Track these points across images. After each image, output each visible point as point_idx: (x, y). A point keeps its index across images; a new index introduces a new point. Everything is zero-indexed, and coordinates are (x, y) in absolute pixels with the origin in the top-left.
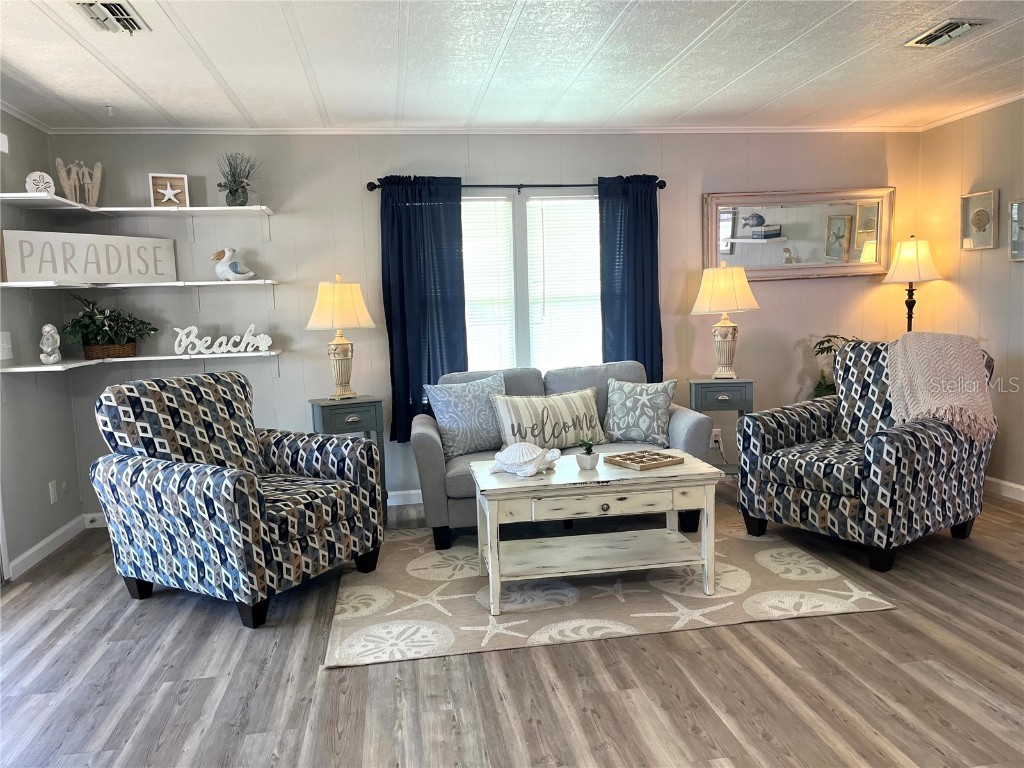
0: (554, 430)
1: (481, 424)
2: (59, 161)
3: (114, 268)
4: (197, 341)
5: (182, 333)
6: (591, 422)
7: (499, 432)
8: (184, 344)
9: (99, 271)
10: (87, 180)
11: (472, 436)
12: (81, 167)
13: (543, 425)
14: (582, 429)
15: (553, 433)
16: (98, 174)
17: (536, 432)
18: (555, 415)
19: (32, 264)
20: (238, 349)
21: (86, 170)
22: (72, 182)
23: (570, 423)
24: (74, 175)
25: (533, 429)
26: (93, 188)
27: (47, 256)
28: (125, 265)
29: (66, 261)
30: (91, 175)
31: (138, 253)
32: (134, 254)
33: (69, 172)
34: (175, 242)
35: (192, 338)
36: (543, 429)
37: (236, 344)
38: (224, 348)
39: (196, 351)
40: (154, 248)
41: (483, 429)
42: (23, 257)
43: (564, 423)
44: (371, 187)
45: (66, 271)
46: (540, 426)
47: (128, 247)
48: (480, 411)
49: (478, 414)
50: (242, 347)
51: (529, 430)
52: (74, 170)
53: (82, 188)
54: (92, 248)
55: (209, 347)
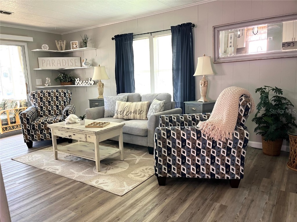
0: (127, 113)
1: (112, 109)
2: (56, 41)
3: (64, 64)
4: (79, 82)
5: (76, 80)
6: (140, 112)
7: (114, 112)
8: (77, 82)
9: (61, 66)
10: (62, 45)
11: (109, 112)
12: (61, 42)
13: (124, 111)
14: (136, 114)
15: (126, 114)
16: (65, 43)
17: (121, 113)
18: (129, 108)
19: (45, 64)
20: (87, 84)
21: (62, 42)
22: (59, 46)
23: (133, 112)
24: (59, 44)
25: (120, 112)
26: (64, 47)
27: (48, 63)
28: (67, 64)
29: (53, 64)
30: (63, 43)
31: (71, 61)
32: (69, 61)
33: (58, 43)
34: (80, 58)
35: (79, 81)
36: (123, 113)
37: (87, 83)
38: (85, 84)
39: (79, 84)
40: (75, 60)
41: (112, 110)
42: (43, 63)
43: (131, 111)
44: (113, 39)
45: (53, 66)
46: (123, 111)
47: (68, 60)
48: (112, 105)
49: (112, 106)
50: (88, 84)
51: (119, 112)
52: (59, 42)
53: (61, 47)
54: (59, 60)
55: (81, 84)
